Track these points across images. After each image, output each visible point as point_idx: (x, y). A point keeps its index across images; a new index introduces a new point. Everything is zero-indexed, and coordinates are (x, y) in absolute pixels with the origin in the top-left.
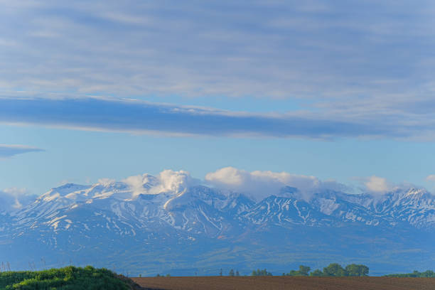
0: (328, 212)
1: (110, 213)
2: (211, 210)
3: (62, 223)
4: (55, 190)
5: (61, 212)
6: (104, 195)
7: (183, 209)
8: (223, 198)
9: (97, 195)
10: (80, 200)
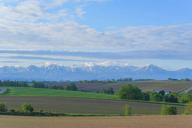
0: (117, 69)
1: (82, 69)
2: (98, 69)
3: (74, 71)
4: (73, 65)
5: (74, 69)
6: (81, 66)
7: (94, 69)
8: (100, 67)
9: (79, 66)
10: (77, 67)
